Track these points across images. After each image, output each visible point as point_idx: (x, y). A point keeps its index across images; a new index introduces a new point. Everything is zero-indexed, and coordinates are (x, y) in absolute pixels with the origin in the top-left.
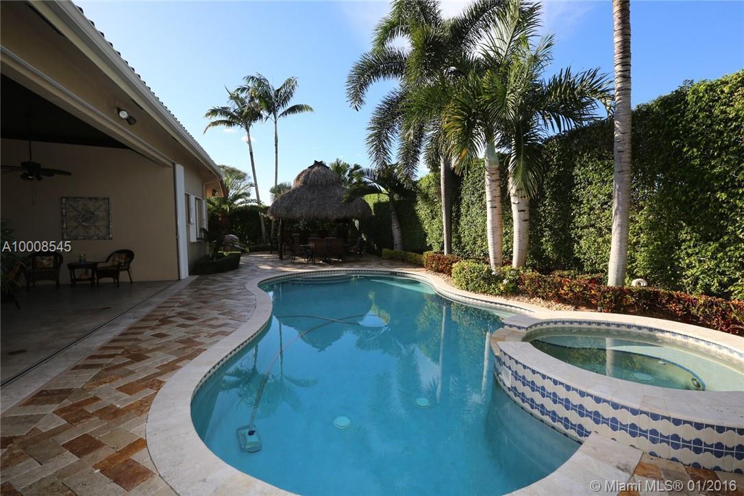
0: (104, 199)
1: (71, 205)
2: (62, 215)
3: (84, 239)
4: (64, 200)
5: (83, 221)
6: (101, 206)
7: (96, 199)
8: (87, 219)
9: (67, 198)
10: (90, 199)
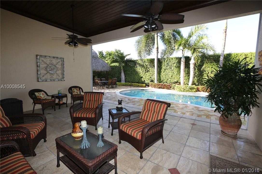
0: (61, 58)
1: (43, 61)
2: (37, 66)
3: (51, 81)
4: (38, 57)
5: (50, 70)
6: (59, 62)
7: (57, 58)
8: (52, 69)
9: (41, 56)
10: (54, 57)
